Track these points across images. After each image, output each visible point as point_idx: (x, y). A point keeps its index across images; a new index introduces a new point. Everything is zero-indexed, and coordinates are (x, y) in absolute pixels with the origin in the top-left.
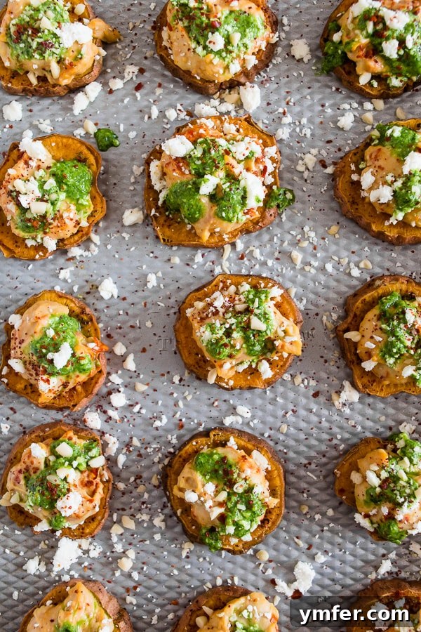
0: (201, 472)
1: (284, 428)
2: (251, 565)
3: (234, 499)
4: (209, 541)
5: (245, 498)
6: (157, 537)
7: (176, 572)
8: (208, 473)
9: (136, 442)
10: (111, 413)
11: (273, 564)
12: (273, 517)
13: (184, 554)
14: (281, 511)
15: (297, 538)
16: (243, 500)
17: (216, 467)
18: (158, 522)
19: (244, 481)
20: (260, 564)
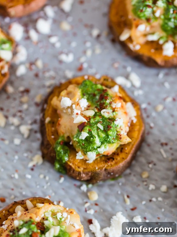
0: (82, 91)
1: (160, 108)
2: (79, 200)
3: (98, 118)
4: (60, 149)
5: (106, 123)
6: (17, 141)
7: (16, 176)
8: (87, 94)
9: (40, 64)
10: (33, 34)
11: (97, 208)
12: (119, 158)
13: (31, 165)
14: (127, 157)
15: (128, 197)
16: (105, 123)
17: (96, 92)
18: (24, 129)
19: (112, 111)
20: (86, 202)
